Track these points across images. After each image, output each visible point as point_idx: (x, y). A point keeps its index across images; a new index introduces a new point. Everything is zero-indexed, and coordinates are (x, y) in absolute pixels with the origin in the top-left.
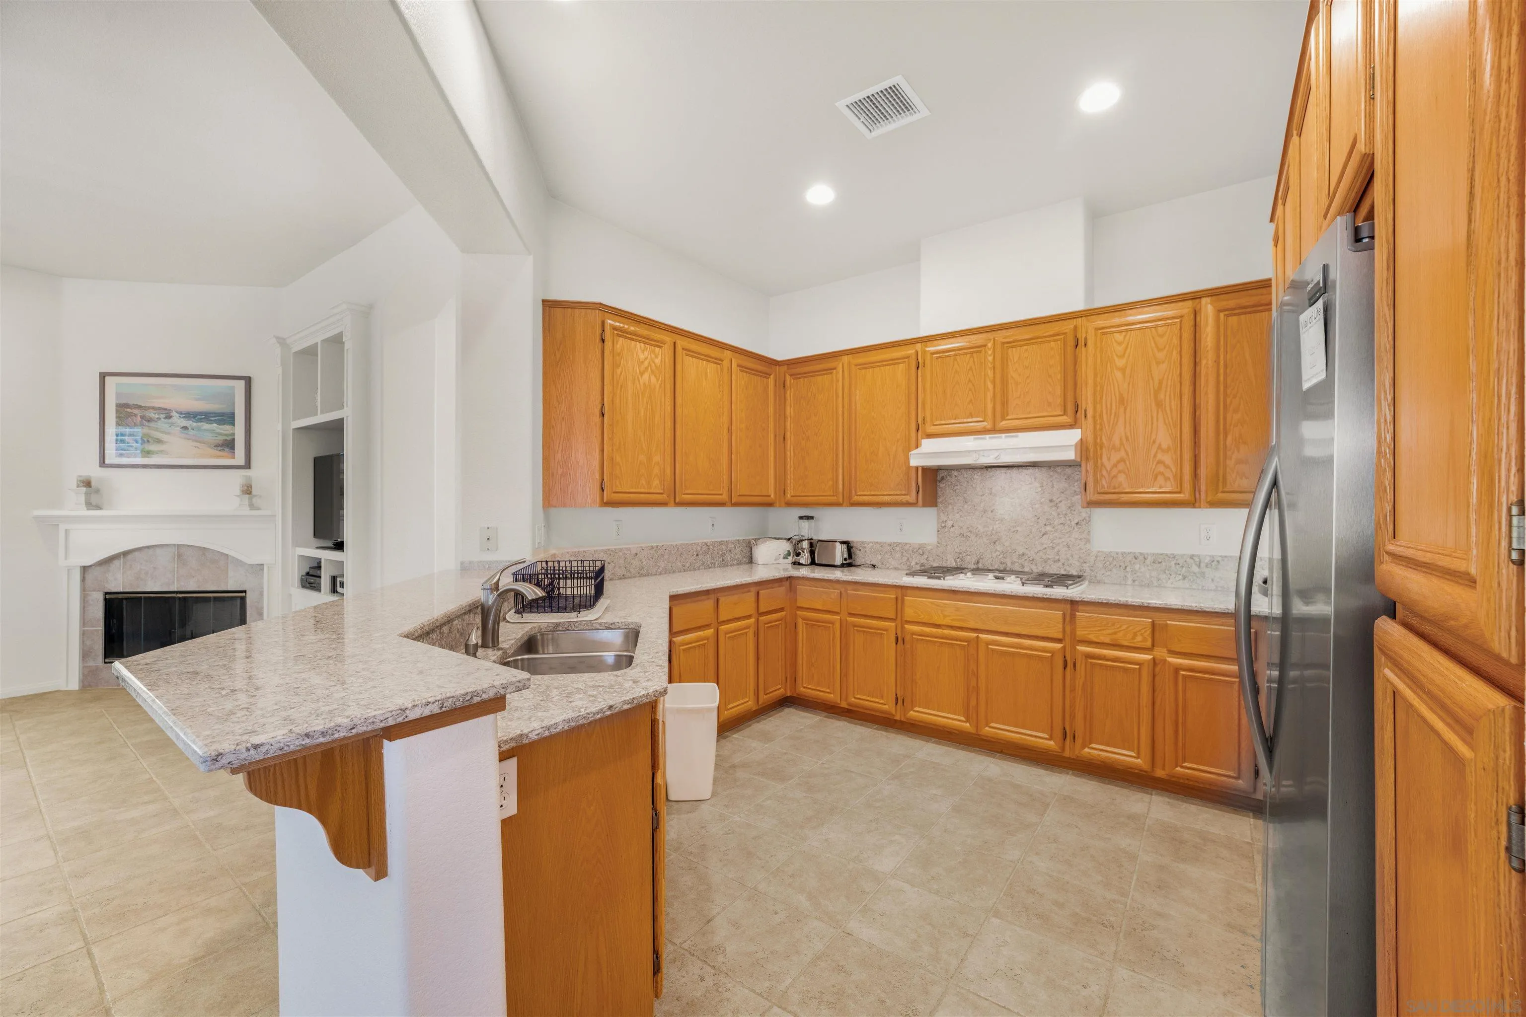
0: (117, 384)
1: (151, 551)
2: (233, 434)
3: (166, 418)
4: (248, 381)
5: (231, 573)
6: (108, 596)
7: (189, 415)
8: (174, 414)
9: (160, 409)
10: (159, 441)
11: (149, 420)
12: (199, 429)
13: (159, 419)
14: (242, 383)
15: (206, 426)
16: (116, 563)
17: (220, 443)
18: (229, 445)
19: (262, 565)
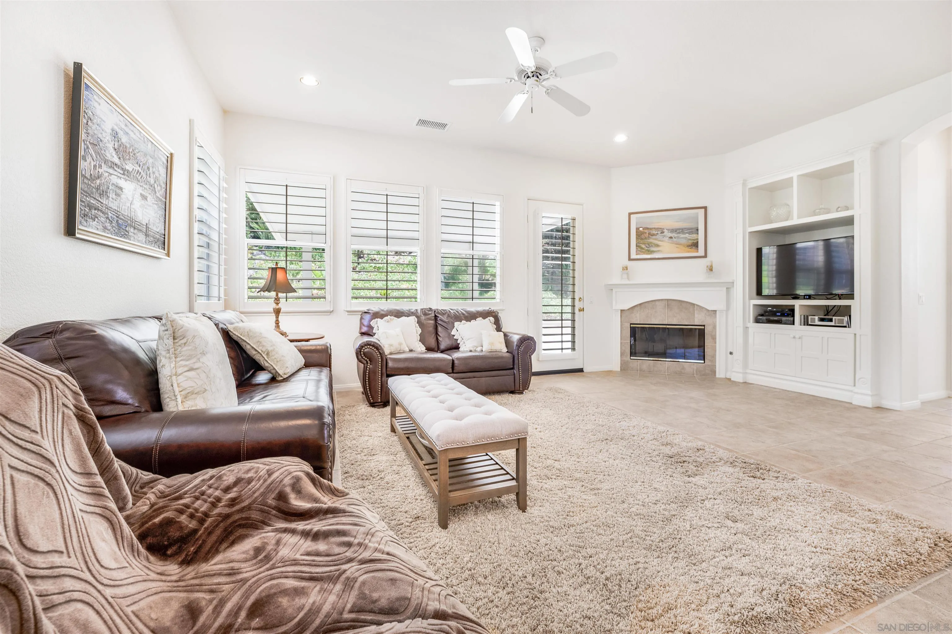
0: (637, 218)
1: (653, 303)
2: (698, 239)
3: (661, 233)
4: (705, 208)
5: (696, 315)
6: (632, 326)
7: (673, 231)
8: (665, 230)
9: (658, 228)
10: (658, 246)
11: (653, 235)
12: (678, 237)
13: (658, 234)
14: (703, 210)
15: (682, 236)
16: (636, 308)
17: (690, 244)
18: (695, 245)
19: (716, 311)
